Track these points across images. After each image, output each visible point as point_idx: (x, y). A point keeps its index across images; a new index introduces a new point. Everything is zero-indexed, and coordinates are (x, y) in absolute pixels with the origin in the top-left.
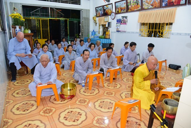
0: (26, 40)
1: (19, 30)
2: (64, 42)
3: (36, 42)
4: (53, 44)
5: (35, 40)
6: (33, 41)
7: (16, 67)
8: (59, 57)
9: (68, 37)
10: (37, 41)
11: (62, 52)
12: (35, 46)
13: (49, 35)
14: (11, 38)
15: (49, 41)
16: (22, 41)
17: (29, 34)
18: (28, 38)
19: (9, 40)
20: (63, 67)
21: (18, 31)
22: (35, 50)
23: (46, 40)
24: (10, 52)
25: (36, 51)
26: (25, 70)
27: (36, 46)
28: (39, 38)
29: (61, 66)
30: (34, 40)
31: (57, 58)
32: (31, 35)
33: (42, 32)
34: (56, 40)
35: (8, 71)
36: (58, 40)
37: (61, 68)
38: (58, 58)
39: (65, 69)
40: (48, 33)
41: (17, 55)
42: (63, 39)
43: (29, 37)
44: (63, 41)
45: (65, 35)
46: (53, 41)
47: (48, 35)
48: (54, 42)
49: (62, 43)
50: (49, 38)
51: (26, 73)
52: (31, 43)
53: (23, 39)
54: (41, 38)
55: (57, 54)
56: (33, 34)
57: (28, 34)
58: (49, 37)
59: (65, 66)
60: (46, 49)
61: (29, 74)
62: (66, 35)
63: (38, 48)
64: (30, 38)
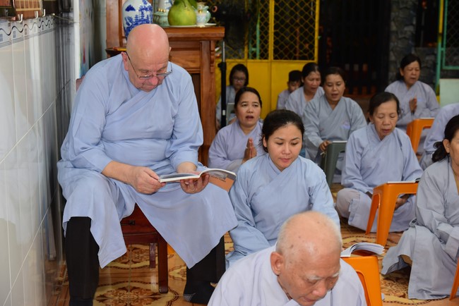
0: (180, 77)
1: (141, 10)
2: (410, 86)
3: (238, 83)
4: (331, 100)
5: (229, 68)
6: (218, 72)
7: (97, 248)
8: (376, 195)
9: (441, 49)
10: (241, 74)
11: (400, 162)
12: (224, 107)
13: (317, 37)
14: (94, 56)
15: (315, 75)
16: (154, 81)
17: (197, 33)
18: (192, 55)
19: (83, 74)
20: (401, 273)
21: (137, 12)
22: (223, 132)
23: (298, 66)
24: (78, 147)
25: (230, 143)
26: (152, 265)
27: (231, 104)
28: (254, 56)
29: (389, 260)
30: (223, 67)
31: (358, 198)
32: (209, 40)
33: (276, 17)
34: (356, 67)
35: (56, 259)
36: (365, 67)
37: (388, 277)
38: (369, 201)
39: (413, 285)
40: (312, 22)
41: (109, 171)
42: (405, 62)
43: (199, 48)
44: (400, 78)
45: (416, 38)
46: (335, 78)
47: (312, 38)
48: (342, 88)
49: (393, 88)
50: (311, 57)
51: (154, 287)
52: (205, 89)
53: (159, 71)
54: (264, 55)
55: (363, 170)
56: (221, 32)
57: (191, 33)
58: (312, 47)
59: (414, 267)
60: (287, 147)
61: (170, 296)
62: (426, 35)
63: (244, 125)
64: (205, 56)
